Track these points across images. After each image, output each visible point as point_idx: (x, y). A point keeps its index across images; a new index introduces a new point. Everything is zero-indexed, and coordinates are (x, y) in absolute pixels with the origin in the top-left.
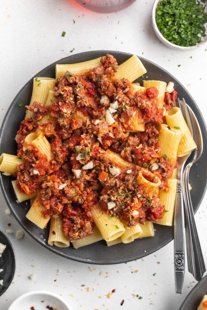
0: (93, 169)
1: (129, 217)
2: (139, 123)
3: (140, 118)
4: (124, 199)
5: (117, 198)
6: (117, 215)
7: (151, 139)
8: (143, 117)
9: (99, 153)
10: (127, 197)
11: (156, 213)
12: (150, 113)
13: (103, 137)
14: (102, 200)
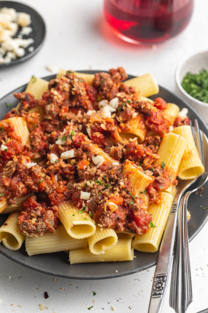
0: (73, 158)
1: (104, 209)
2: (138, 128)
3: (142, 122)
4: (103, 190)
5: (93, 185)
6: (89, 210)
7: (150, 146)
8: (144, 123)
9: (84, 141)
10: (106, 187)
11: (140, 217)
12: (154, 117)
13: (94, 129)
14: (75, 189)
